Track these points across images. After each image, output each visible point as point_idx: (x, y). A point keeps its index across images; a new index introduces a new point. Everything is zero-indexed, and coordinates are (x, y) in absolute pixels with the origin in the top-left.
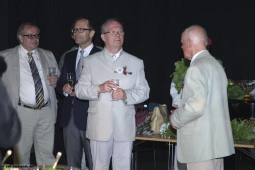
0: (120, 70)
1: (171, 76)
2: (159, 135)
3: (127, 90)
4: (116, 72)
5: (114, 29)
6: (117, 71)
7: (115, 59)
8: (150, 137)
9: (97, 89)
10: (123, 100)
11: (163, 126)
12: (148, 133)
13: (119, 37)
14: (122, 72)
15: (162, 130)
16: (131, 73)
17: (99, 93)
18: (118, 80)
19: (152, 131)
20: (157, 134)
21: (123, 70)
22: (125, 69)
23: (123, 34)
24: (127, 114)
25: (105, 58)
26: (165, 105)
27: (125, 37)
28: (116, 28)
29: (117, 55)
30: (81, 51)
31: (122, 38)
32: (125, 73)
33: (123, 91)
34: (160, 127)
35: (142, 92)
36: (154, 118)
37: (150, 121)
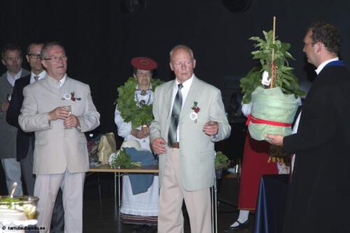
0: (67, 96)
1: (115, 103)
2: (108, 166)
3: (79, 117)
4: (63, 99)
5: (56, 55)
6: (65, 97)
7: (61, 85)
8: (98, 168)
9: (47, 117)
10: (76, 127)
11: (112, 155)
12: (96, 164)
13: (62, 63)
14: (70, 98)
15: (110, 160)
16: (79, 99)
17: (49, 122)
18: (70, 106)
19: (100, 162)
20: (106, 165)
21: (70, 96)
22: (73, 95)
23: (65, 59)
24: (79, 143)
25: (48, 85)
26: (112, 133)
27: (68, 62)
28: (57, 53)
29: (63, 81)
30: (35, 77)
31: (65, 63)
32: (73, 99)
33: (76, 117)
34: (109, 157)
35: (94, 118)
36: (101, 148)
37: (97, 151)
